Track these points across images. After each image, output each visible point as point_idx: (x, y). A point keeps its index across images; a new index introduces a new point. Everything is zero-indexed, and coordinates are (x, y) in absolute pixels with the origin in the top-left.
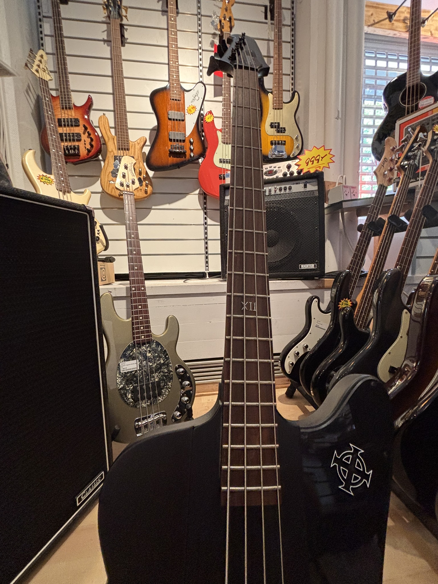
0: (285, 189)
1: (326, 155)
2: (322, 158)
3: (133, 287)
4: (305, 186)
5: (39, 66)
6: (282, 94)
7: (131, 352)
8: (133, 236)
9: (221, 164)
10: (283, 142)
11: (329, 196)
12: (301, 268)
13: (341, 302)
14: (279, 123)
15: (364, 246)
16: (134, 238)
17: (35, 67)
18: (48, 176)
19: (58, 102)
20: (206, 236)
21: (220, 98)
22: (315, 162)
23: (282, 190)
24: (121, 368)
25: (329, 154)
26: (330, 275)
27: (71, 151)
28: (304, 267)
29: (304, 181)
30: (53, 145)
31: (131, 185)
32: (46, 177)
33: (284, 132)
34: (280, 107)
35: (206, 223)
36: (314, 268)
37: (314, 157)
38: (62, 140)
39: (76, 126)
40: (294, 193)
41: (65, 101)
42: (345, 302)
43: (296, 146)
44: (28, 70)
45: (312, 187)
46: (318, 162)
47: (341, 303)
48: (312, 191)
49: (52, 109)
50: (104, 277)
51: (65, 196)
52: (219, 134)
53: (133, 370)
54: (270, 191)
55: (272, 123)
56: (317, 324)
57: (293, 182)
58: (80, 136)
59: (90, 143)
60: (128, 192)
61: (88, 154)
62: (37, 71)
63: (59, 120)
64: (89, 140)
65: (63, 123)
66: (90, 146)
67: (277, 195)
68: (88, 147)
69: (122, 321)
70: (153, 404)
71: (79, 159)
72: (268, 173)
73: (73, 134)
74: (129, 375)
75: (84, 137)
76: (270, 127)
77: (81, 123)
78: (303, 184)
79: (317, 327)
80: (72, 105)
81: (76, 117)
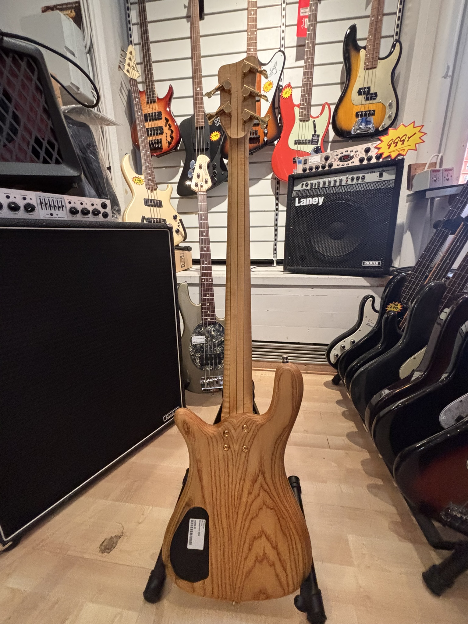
0: (358, 178)
1: (415, 134)
2: (409, 138)
3: (203, 279)
4: (381, 175)
5: (129, 65)
6: (378, 48)
7: (200, 330)
8: (204, 234)
9: (296, 146)
10: (372, 112)
11: (414, 182)
12: (364, 264)
13: (389, 305)
14: (369, 88)
15: (436, 246)
16: (205, 236)
17: (127, 67)
18: (140, 176)
19: (144, 98)
20: (276, 222)
21: (302, 63)
22: (400, 143)
24: (193, 341)
25: (419, 132)
27: (155, 145)
28: (367, 263)
29: (381, 169)
30: (143, 146)
31: (204, 184)
32: (139, 178)
33: (375, 99)
34: (374, 66)
35: (277, 209)
36: (378, 265)
37: (399, 137)
38: (148, 136)
39: (159, 119)
40: (367, 183)
41: (150, 95)
42: (394, 305)
43: (388, 116)
44: (121, 71)
45: (389, 176)
46: (403, 144)
48: (387, 181)
49: (141, 110)
50: (183, 264)
51: (152, 194)
52: (297, 110)
53: (201, 343)
54: (341, 181)
55: (360, 89)
56: (368, 322)
57: (368, 171)
58: (163, 129)
59: (171, 135)
60: (202, 192)
61: (169, 147)
62: (128, 71)
63: (146, 115)
64: (170, 132)
65: (149, 118)
66: (170, 138)
67: (348, 185)
68: (169, 139)
69: (194, 306)
70: (215, 369)
71: (161, 152)
72: (343, 158)
73: (157, 127)
74: (198, 346)
75: (166, 130)
76: (358, 94)
77: (164, 116)
78: (379, 173)
79: (368, 325)
80: (156, 98)
81: (159, 111)
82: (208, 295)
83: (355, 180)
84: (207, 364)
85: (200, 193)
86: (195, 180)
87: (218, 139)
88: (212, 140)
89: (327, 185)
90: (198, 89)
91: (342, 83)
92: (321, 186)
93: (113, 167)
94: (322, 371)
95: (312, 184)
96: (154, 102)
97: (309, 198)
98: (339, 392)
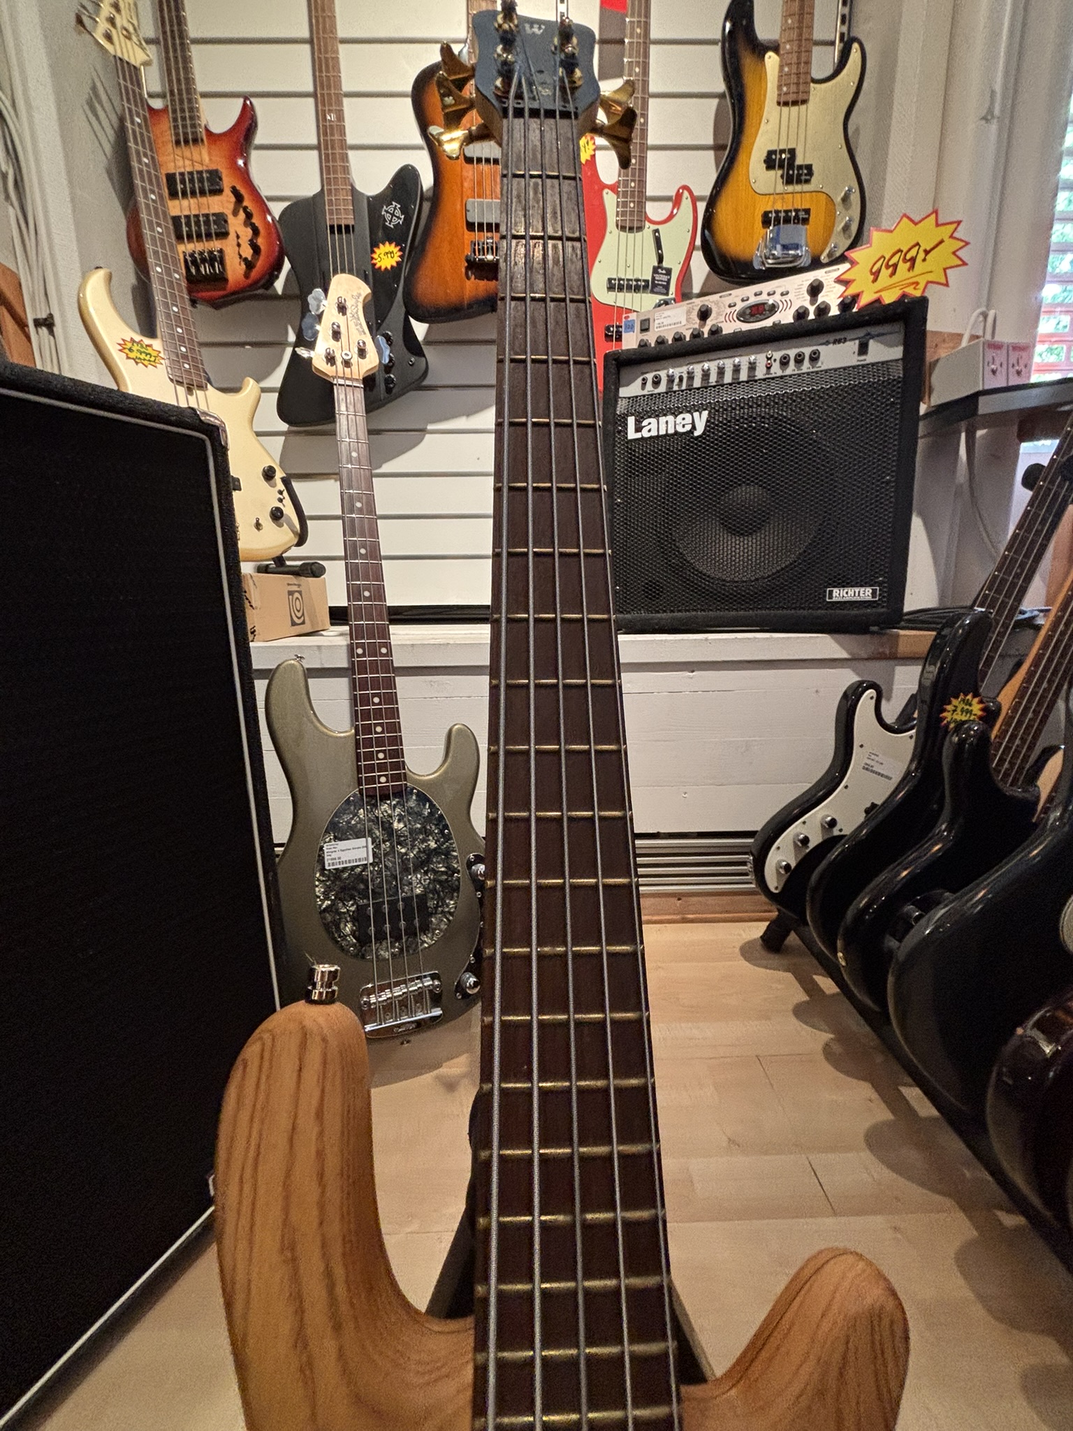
0: (799, 360)
1: (941, 242)
2: (927, 252)
3: (358, 646)
4: (863, 349)
5: (112, 21)
6: (809, 51)
7: (352, 819)
8: (359, 505)
9: (612, 294)
10: (802, 215)
11: (937, 379)
12: (831, 597)
13: (950, 703)
14: (792, 152)
15: (1038, 532)
16: (360, 511)
17: (103, 26)
18: (147, 341)
19: (165, 131)
22: (903, 267)
23: (788, 362)
24: (326, 858)
25: (951, 237)
26: (920, 620)
27: (202, 269)
28: (840, 594)
29: (861, 332)
30: (156, 253)
31: (355, 358)
32: (142, 347)
33: (807, 181)
34: (801, 97)
36: (870, 598)
37: (900, 251)
38: (179, 238)
39: (213, 193)
40: (826, 371)
41: (184, 120)
42: (962, 705)
43: (843, 224)
44: (88, 36)
45: (885, 351)
46: (912, 267)
47: (949, 707)
48: (883, 363)
49: (151, 150)
50: (299, 615)
51: (193, 398)
52: (610, 200)
53: (358, 863)
54: (752, 367)
55: (770, 153)
56: (869, 762)
57: (824, 338)
58: (226, 221)
59: (251, 241)
60: (348, 379)
61: (247, 276)
62: (108, 37)
63: (171, 178)
64: (249, 231)
65: (179, 187)
66: (251, 251)
67: (773, 379)
68: (248, 252)
69: (331, 737)
70: (407, 951)
71: (224, 289)
72: (748, 311)
73: (207, 216)
74: (346, 875)
75: (236, 224)
76: (765, 166)
77: (227, 182)
78: (857, 342)
79: (867, 769)
80: (202, 130)
81: (213, 167)
82: (376, 700)
83: (792, 363)
84: (381, 937)
85: (341, 381)
86: (324, 343)
87: (395, 264)
88: (378, 266)
89: (713, 379)
90: (331, 117)
91: (718, 148)
92: (697, 383)
93: (64, 321)
94: (727, 912)
95: (671, 380)
96: (195, 141)
97: (665, 415)
98: (789, 975)
